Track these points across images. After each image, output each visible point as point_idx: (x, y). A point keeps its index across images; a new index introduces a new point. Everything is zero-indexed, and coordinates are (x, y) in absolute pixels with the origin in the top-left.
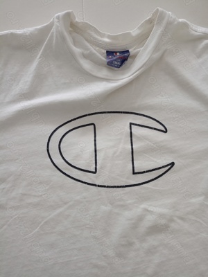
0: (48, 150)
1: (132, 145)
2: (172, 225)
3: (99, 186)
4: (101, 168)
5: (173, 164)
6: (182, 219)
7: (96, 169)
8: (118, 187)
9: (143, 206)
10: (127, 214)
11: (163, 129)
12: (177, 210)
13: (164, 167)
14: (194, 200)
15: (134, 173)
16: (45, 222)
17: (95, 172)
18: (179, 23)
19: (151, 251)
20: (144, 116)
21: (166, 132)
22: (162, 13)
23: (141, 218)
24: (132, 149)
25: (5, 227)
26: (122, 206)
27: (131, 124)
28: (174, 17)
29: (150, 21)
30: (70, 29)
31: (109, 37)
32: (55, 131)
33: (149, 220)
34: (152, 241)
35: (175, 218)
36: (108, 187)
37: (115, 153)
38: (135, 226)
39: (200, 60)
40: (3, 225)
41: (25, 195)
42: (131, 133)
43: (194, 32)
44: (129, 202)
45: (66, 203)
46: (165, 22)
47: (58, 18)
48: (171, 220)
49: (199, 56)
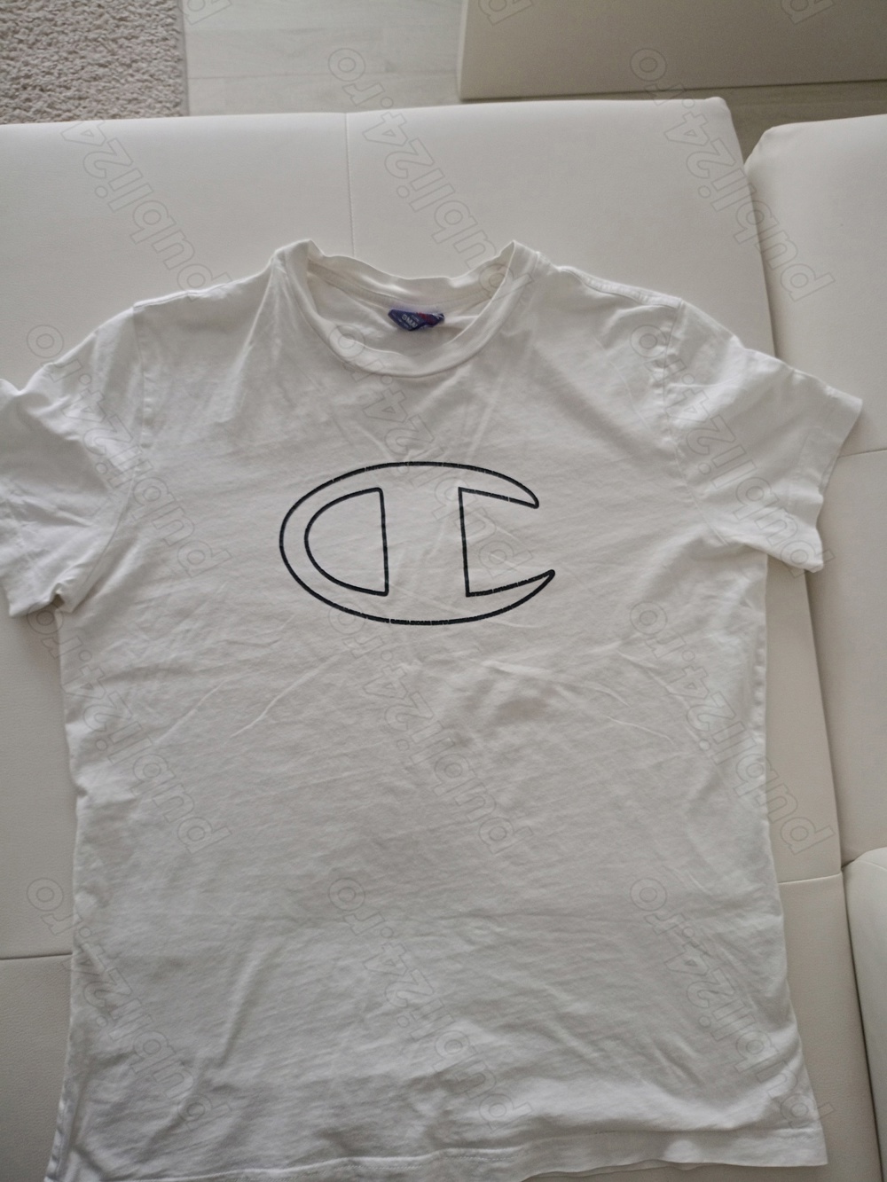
0: (282, 548)
1: (464, 535)
2: (553, 702)
3: (394, 621)
4: (399, 584)
5: (551, 574)
6: (572, 688)
7: (387, 586)
8: (435, 623)
9: (488, 663)
10: (455, 678)
11: (530, 499)
12: (561, 671)
13: (531, 580)
14: (597, 650)
15: (469, 594)
16: (278, 701)
17: (385, 594)
18: (557, 275)
19: (508, 757)
20: (489, 472)
21: (536, 505)
22: (521, 251)
23: (484, 688)
24: (464, 543)
25: (192, 713)
26: (444, 663)
27: (461, 490)
28: (545, 260)
29: (498, 265)
30: (309, 274)
31: (400, 282)
32: (294, 507)
33: (503, 691)
34: (509, 735)
35: (559, 689)
36: (413, 623)
37: (427, 553)
38: (471, 705)
39: (611, 352)
40: (189, 709)
41: (235, 643)
42: (461, 509)
43: (591, 292)
44: (460, 653)
45: (323, 660)
46: (527, 269)
47: (282, 257)
48: (550, 691)
49: (608, 344)
